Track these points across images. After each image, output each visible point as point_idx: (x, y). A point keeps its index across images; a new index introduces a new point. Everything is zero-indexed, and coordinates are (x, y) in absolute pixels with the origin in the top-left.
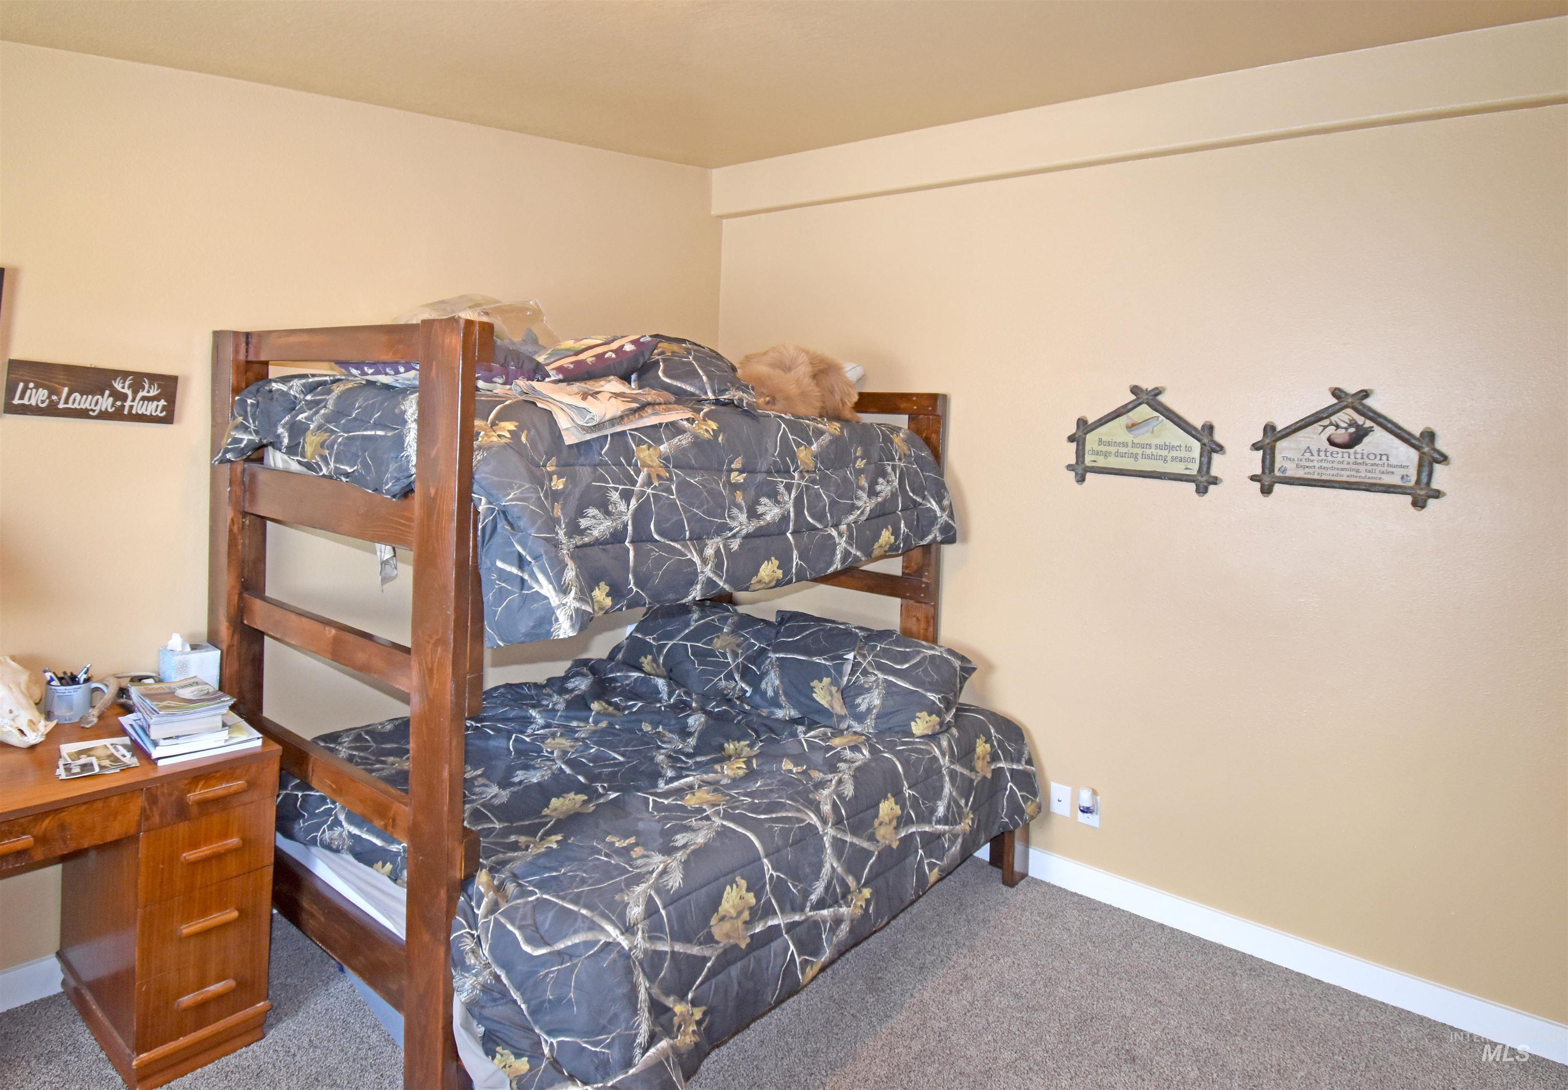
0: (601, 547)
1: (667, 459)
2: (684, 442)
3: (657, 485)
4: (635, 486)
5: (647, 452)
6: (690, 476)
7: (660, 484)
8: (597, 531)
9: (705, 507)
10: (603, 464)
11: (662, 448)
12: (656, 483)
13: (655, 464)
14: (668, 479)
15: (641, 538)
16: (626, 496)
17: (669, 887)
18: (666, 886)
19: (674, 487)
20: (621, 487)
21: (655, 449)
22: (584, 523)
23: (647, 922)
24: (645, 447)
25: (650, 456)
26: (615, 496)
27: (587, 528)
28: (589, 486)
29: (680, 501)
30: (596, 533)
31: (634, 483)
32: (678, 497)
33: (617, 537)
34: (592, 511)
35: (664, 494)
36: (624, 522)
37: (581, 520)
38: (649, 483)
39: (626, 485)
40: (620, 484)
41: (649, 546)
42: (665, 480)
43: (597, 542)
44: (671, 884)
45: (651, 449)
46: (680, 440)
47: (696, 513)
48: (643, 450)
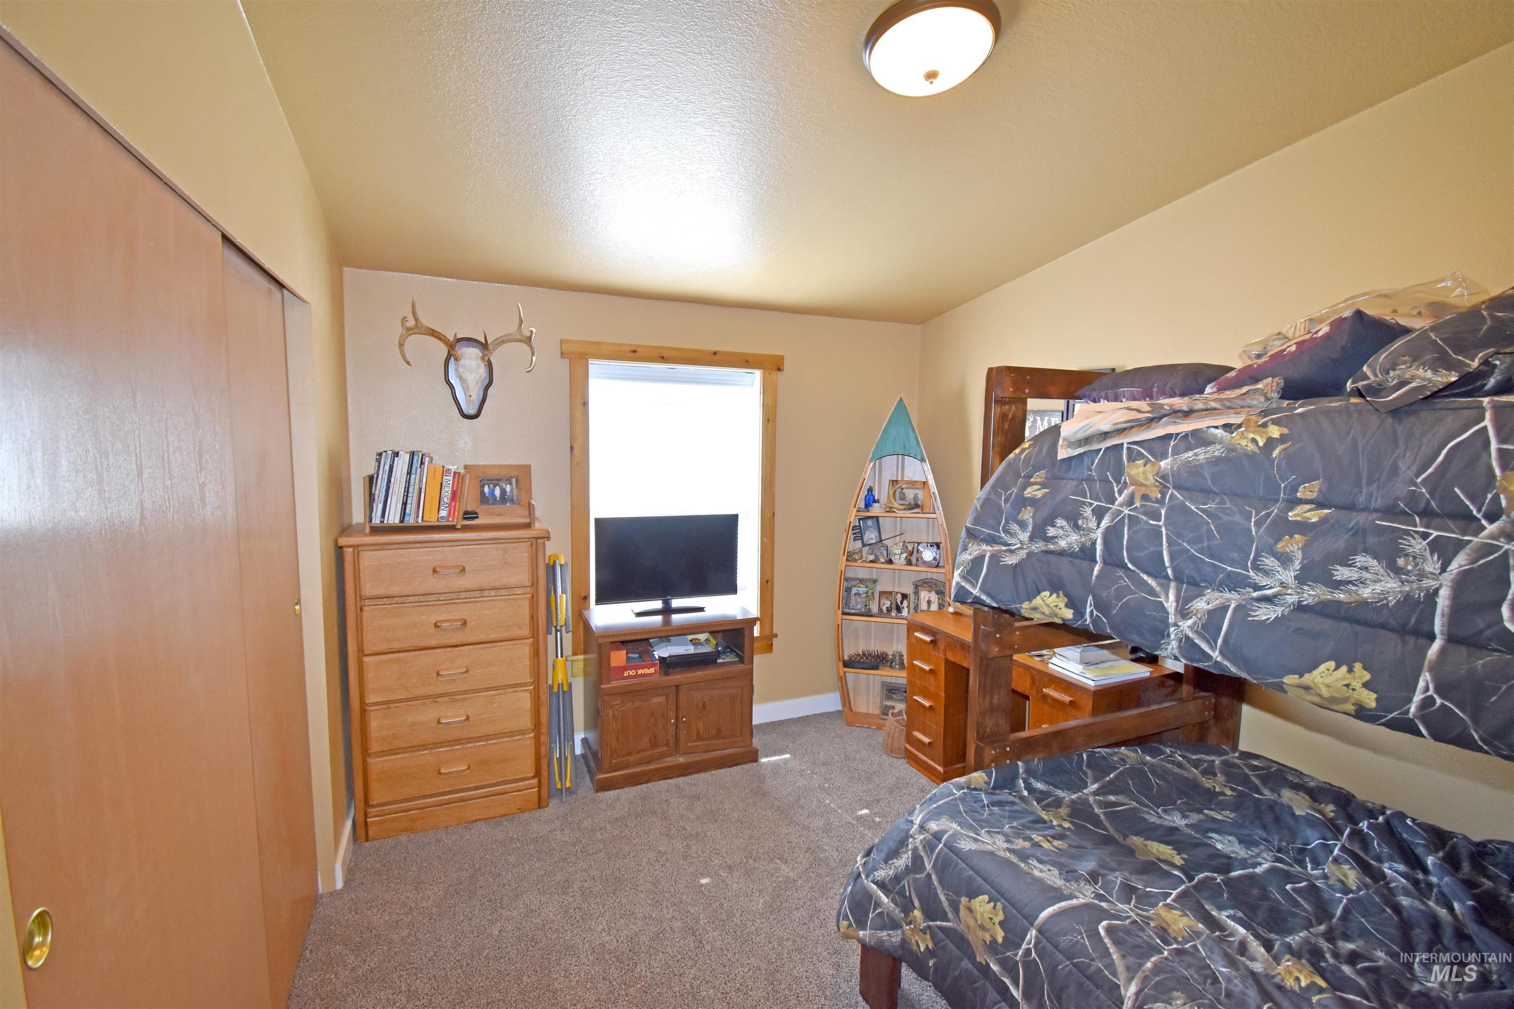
0: (1070, 559)
1: (1164, 477)
2: (1201, 457)
3: (1138, 506)
4: (1113, 504)
5: (1141, 469)
6: (1192, 501)
7: (1142, 506)
8: (1065, 542)
9: (1205, 544)
10: (1089, 479)
11: (1163, 464)
12: (1137, 504)
13: (1148, 483)
14: (1157, 501)
15: (1113, 561)
16: (1099, 514)
17: (959, 841)
18: (959, 839)
19: (1163, 512)
20: (1096, 503)
21: (1154, 464)
22: (1051, 532)
23: (930, 837)
24: (1141, 462)
25: (1144, 473)
26: (1088, 512)
27: (1054, 538)
28: (1066, 499)
29: (1167, 530)
30: (1063, 544)
31: (1112, 500)
32: (1165, 525)
33: (1087, 553)
34: (1060, 522)
35: (1144, 517)
36: (1091, 539)
37: (1050, 528)
38: (1130, 502)
39: (1101, 501)
40: (1096, 501)
41: (1120, 573)
42: (1153, 502)
43: (1062, 553)
44: (962, 842)
45: (1148, 465)
46: (1196, 455)
47: (1186, 548)
48: (1137, 467)
